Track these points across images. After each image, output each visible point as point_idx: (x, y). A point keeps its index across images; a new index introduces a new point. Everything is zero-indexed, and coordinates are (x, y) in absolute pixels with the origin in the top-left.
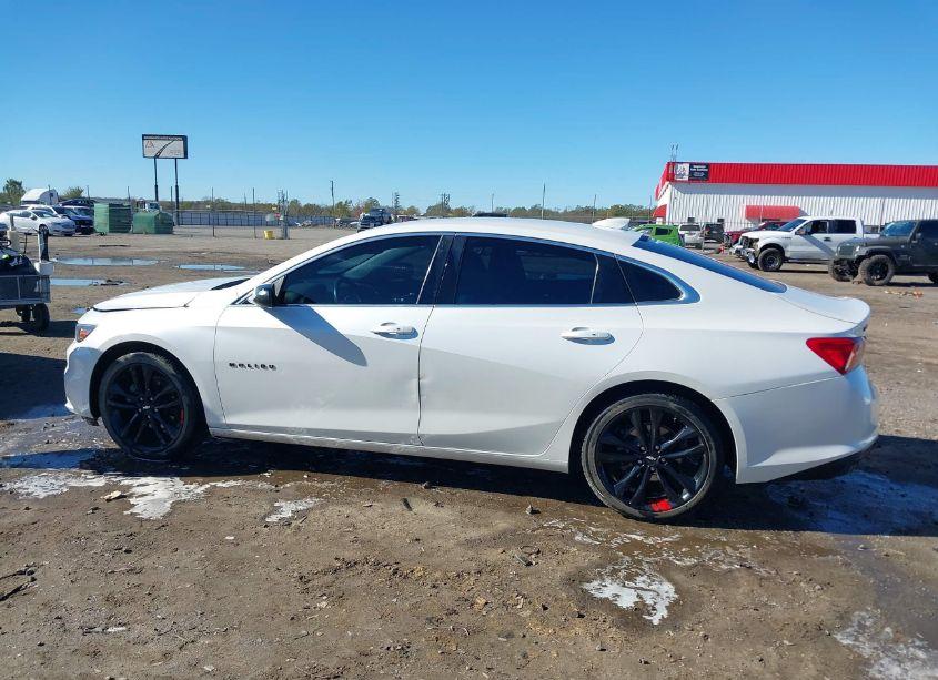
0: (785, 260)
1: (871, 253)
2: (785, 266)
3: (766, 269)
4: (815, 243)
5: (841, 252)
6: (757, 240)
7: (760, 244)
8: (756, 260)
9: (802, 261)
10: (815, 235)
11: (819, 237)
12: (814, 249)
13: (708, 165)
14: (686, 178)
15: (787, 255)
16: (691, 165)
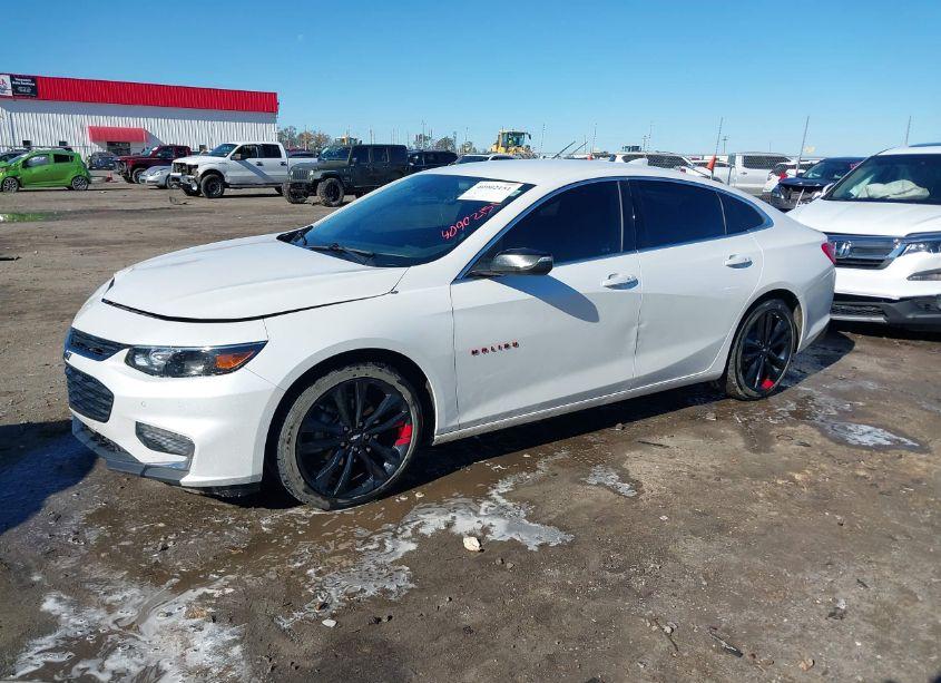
0: (227, 185)
1: (326, 177)
2: (228, 192)
3: (210, 196)
4: (250, 167)
5: (295, 176)
6: (196, 166)
7: (201, 171)
8: (199, 186)
9: (240, 186)
10: (248, 160)
11: (252, 161)
12: (250, 173)
13: (34, 79)
14: (10, 93)
15: (227, 180)
16: (13, 77)
